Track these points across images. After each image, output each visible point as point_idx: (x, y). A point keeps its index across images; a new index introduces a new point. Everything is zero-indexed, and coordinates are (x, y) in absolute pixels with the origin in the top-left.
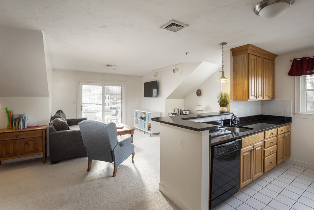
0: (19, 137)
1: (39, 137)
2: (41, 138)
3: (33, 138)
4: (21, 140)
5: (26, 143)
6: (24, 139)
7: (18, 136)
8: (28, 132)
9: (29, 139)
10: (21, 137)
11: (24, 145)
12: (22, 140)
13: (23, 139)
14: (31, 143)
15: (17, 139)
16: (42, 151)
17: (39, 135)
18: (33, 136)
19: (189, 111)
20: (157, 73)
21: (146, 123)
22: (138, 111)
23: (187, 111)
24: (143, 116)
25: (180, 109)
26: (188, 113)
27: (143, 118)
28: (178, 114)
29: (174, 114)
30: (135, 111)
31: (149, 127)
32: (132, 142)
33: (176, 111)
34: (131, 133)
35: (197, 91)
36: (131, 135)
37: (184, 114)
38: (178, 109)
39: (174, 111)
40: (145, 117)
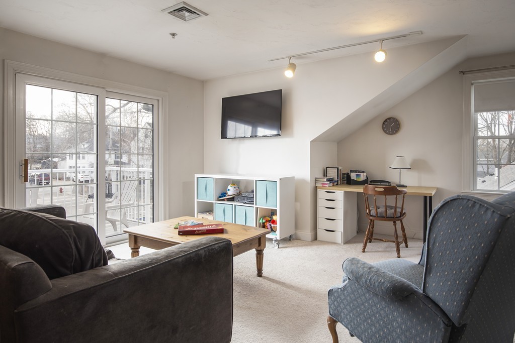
19: (363, 172)
20: (293, 66)
21: (254, 209)
22: (215, 176)
23: (359, 172)
24: (231, 191)
25: (340, 168)
26: (363, 177)
27: (233, 198)
28: (338, 181)
29: (330, 180)
30: (198, 178)
31: (264, 221)
32: (260, 274)
33: (333, 174)
34: (260, 245)
35: (384, 123)
36: (257, 250)
37: (353, 180)
38: (338, 168)
39: (325, 174)
40: (239, 194)
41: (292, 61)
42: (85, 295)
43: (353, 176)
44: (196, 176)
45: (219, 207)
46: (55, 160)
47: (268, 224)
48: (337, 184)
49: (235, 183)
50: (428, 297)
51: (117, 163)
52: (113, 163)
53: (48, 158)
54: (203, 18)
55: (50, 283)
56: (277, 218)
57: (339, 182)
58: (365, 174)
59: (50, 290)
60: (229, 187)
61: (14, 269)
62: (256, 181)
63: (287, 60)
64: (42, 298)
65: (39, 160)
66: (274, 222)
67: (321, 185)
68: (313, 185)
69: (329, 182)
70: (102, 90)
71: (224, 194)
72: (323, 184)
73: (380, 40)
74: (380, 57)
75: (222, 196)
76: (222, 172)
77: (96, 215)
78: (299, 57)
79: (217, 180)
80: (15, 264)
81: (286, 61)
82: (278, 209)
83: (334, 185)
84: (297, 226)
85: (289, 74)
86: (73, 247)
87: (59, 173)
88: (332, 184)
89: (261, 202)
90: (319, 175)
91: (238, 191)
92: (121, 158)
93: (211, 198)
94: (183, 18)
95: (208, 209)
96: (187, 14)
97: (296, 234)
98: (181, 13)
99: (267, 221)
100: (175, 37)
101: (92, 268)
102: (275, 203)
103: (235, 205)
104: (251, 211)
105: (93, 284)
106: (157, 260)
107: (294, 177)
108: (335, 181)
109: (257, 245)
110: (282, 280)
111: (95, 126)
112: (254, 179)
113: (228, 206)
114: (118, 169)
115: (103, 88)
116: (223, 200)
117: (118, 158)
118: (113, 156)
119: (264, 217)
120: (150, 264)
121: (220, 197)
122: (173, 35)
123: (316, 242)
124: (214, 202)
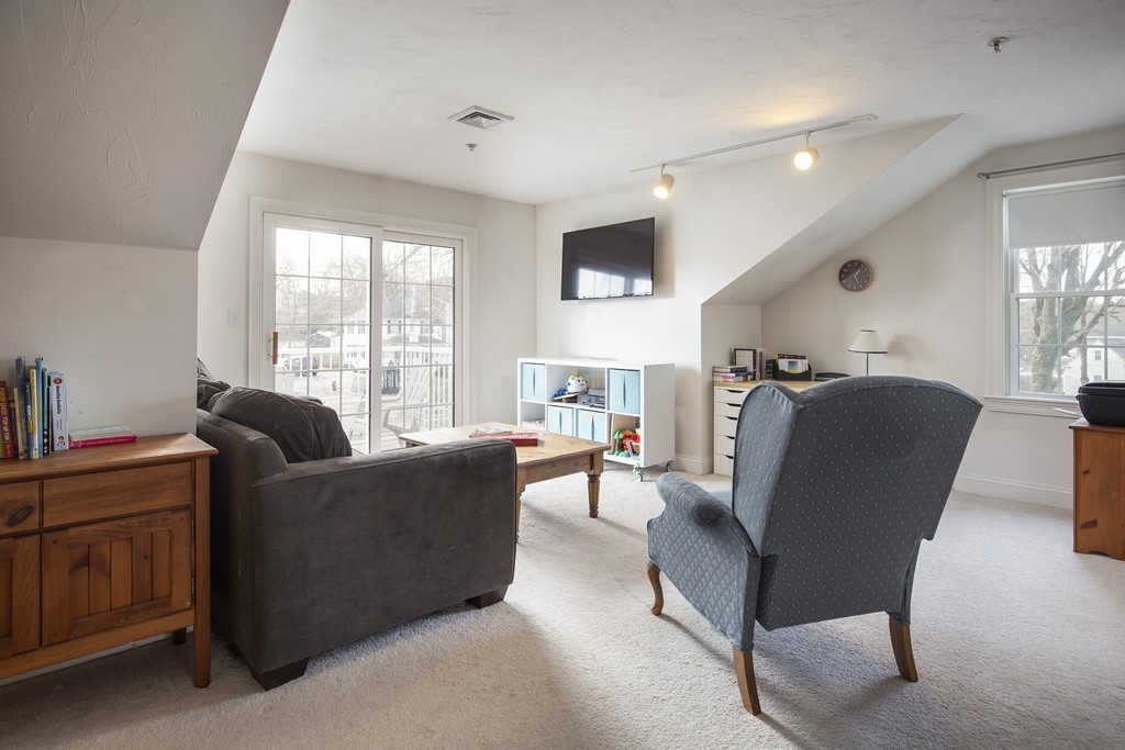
0: (35, 517)
1: (175, 510)
2: (183, 515)
3: (135, 521)
4: (49, 537)
5: (86, 561)
6: (72, 531)
7: (29, 510)
8: (101, 481)
9: (107, 526)
10: (46, 517)
11: (71, 573)
12: (55, 536)
13: (65, 527)
14: (120, 560)
15: (16, 536)
16: (194, 602)
17: (169, 498)
18: (133, 509)
19: (804, 358)
20: (668, 180)
21: (605, 417)
22: (548, 361)
23: (796, 357)
24: (573, 387)
25: (759, 350)
26: (801, 366)
27: (576, 397)
28: (755, 372)
29: (738, 372)
30: (522, 364)
31: (621, 436)
32: (594, 513)
33: (745, 360)
34: (592, 467)
35: (842, 270)
36: (589, 476)
37: (783, 371)
38: (754, 351)
39: (733, 360)
40: (585, 392)
41: (667, 170)
42: (321, 480)
43: (783, 365)
44: (520, 360)
45: (552, 413)
46: (327, 334)
47: (628, 442)
48: (754, 379)
49: (581, 373)
50: (736, 519)
51: (422, 340)
52: (417, 341)
53: (315, 331)
54: (506, 124)
55: (287, 465)
56: (640, 432)
57: (758, 374)
58: (806, 362)
59: (286, 470)
60: (570, 380)
61: (253, 442)
62: (609, 370)
63: (659, 169)
64: (277, 476)
65: (300, 336)
66: (636, 438)
67: (721, 379)
68: (708, 377)
69: (734, 375)
70: (378, 229)
71: (562, 391)
72: (724, 377)
73: (805, 131)
74: (803, 161)
75: (559, 395)
76: (564, 356)
77: (367, 416)
78: (678, 163)
79: (550, 367)
80: (253, 439)
81: (657, 172)
82: (642, 417)
83: (746, 380)
84: (678, 447)
85: (661, 193)
86: (312, 429)
87: (324, 354)
88: (741, 378)
89: (616, 406)
90: (721, 361)
91: (585, 387)
92: (432, 332)
93: (541, 396)
94: (480, 126)
95: (538, 416)
96: (483, 120)
97: (678, 460)
98: (475, 119)
99: (626, 437)
100: (475, 149)
101: (334, 457)
102: (637, 408)
103: (577, 410)
104: (602, 421)
105: (330, 470)
106: (408, 455)
107: (673, 365)
108: (750, 374)
109: (589, 466)
110: (626, 524)
111: (368, 283)
112: (605, 365)
113: (567, 410)
114: (427, 350)
115: (380, 226)
116: (561, 400)
117: (427, 332)
118: (418, 329)
119: (621, 431)
120: (398, 458)
121: (556, 396)
122: (472, 146)
123: (711, 475)
124: (546, 403)
